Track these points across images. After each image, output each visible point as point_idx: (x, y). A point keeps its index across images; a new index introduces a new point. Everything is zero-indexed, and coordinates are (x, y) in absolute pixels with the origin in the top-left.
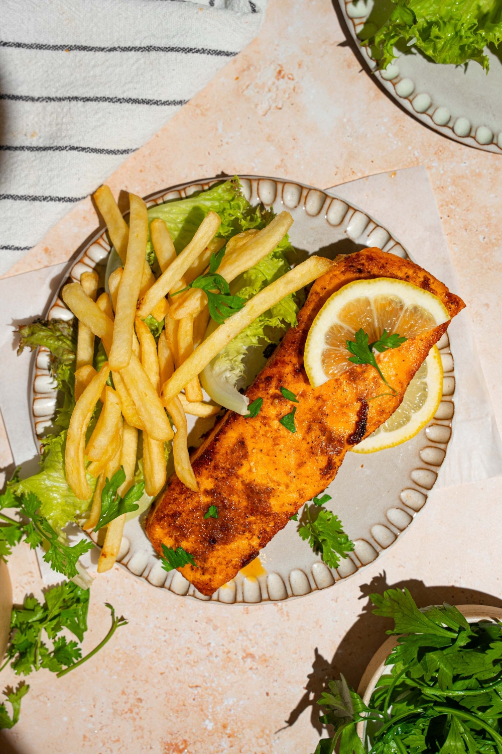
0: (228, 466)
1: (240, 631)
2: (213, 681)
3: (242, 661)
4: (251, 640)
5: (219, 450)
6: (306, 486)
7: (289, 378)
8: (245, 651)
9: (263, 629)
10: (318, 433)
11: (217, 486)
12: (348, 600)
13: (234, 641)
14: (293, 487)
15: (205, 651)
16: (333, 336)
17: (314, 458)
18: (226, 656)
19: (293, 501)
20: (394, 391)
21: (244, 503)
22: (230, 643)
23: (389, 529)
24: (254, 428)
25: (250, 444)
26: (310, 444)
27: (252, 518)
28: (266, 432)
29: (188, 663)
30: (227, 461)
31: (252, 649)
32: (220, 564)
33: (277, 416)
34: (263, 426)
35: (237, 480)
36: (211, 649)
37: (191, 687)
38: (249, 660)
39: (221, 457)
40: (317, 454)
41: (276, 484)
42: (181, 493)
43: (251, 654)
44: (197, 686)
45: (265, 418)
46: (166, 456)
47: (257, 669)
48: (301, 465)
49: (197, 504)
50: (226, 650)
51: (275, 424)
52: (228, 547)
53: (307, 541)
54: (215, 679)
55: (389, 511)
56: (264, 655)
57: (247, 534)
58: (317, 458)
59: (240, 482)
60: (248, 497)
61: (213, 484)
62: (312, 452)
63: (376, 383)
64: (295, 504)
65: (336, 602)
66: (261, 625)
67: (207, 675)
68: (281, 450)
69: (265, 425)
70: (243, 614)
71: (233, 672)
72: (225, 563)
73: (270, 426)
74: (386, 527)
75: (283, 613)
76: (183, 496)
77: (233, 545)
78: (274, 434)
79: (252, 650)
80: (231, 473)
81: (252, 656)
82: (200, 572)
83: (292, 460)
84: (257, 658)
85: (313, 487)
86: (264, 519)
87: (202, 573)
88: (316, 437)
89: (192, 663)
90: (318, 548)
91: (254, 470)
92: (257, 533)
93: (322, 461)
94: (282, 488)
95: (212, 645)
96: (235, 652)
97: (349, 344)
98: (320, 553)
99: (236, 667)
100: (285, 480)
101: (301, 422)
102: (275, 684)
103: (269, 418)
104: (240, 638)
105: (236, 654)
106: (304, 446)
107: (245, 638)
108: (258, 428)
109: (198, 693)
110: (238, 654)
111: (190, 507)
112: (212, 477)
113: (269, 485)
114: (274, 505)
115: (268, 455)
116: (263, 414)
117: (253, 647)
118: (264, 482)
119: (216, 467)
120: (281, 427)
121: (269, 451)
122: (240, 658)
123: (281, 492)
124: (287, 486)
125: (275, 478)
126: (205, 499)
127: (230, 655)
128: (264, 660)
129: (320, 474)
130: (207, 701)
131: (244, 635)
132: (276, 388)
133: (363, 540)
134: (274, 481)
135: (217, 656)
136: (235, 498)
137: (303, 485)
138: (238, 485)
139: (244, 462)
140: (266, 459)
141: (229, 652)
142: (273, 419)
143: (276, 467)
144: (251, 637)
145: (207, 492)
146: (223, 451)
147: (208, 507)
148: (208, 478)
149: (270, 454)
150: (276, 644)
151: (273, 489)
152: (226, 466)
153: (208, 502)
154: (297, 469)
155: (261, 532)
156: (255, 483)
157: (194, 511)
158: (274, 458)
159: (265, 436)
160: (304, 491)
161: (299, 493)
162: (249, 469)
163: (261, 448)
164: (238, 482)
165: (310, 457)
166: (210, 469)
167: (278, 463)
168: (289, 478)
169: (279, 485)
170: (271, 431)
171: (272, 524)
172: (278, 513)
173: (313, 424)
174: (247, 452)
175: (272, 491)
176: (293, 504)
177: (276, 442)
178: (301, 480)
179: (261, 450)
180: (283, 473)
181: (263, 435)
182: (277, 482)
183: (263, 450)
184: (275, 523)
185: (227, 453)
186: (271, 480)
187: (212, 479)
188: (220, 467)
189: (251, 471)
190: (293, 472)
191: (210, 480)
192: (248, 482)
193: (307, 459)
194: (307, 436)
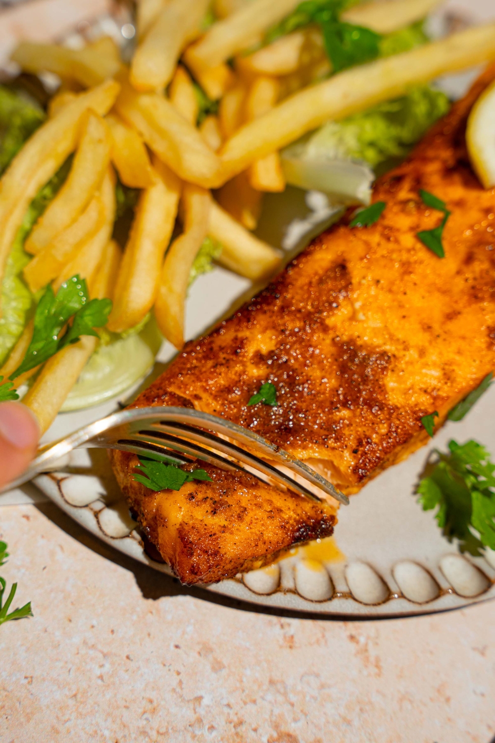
0: (309, 307)
1: (272, 682)
4: (292, 705)
5: (296, 280)
6: (458, 358)
7: (435, 179)
8: (276, 727)
9: (323, 686)
13: (254, 702)
14: (433, 356)
18: (233, 730)
19: (430, 385)
21: (332, 383)
22: (245, 703)
24: (367, 244)
25: (356, 270)
26: (471, 282)
27: (345, 413)
28: (392, 252)
30: (309, 298)
31: (293, 725)
32: (258, 506)
33: (412, 229)
34: (383, 242)
35: (321, 335)
39: (299, 291)
40: (482, 299)
41: (401, 347)
42: (206, 357)
43: (289, 735)
45: (389, 229)
48: (451, 316)
49: (236, 379)
50: (235, 719)
51: (408, 240)
53: (432, 512)
59: (328, 341)
60: (344, 368)
61: (274, 342)
62: (475, 295)
64: (435, 390)
66: (317, 676)
68: (415, 284)
69: (388, 239)
70: (281, 647)
72: (268, 509)
73: (397, 241)
76: (210, 363)
78: (405, 256)
82: (207, 506)
86: (369, 415)
87: (210, 509)
88: (482, 271)
91: (361, 316)
92: (352, 444)
93: (493, 314)
94: (413, 354)
96: (254, 726)
100: (419, 338)
101: (453, 245)
103: (398, 230)
104: (270, 697)
105: (255, 730)
106: (460, 284)
107: (280, 698)
108: (374, 244)
110: (260, 731)
112: (274, 327)
113: (387, 348)
114: (393, 390)
115: (390, 291)
116: (386, 223)
117: (295, 720)
119: (284, 309)
120: (419, 246)
121: (392, 283)
123: (409, 363)
124: (422, 353)
125: (400, 335)
126: (255, 372)
127: (242, 729)
129: (488, 336)
131: (278, 691)
132: (411, 191)
134: (398, 340)
136: (315, 373)
137: (452, 356)
138: (323, 346)
139: (343, 299)
140: (385, 299)
141: (241, 723)
142: (405, 232)
143: (404, 314)
144: (293, 698)
145: (260, 358)
146: (302, 281)
147: (257, 385)
148: (264, 331)
149: (395, 288)
151: (394, 356)
152: (305, 307)
153: (259, 376)
154: (443, 323)
155: (360, 443)
156: (359, 342)
157: (229, 390)
158: (400, 297)
159: (388, 258)
160: (455, 367)
161: (443, 369)
162: (350, 314)
163: (377, 278)
164: (324, 339)
165: (469, 303)
166: (273, 312)
167: (407, 306)
168: (427, 336)
169: (406, 349)
170: (400, 251)
171: (384, 430)
172: (399, 406)
173: (476, 250)
174: (351, 283)
175: (392, 359)
176: (429, 390)
177: (407, 268)
178: (450, 343)
179: (378, 282)
180: (417, 326)
181: (383, 256)
182: (404, 342)
183: (382, 282)
184: (390, 426)
185: (310, 284)
186: (392, 338)
187: (273, 331)
188: (293, 308)
189: (353, 318)
190: (436, 327)
191: (269, 333)
192: (345, 338)
193: (465, 307)
194: (465, 269)
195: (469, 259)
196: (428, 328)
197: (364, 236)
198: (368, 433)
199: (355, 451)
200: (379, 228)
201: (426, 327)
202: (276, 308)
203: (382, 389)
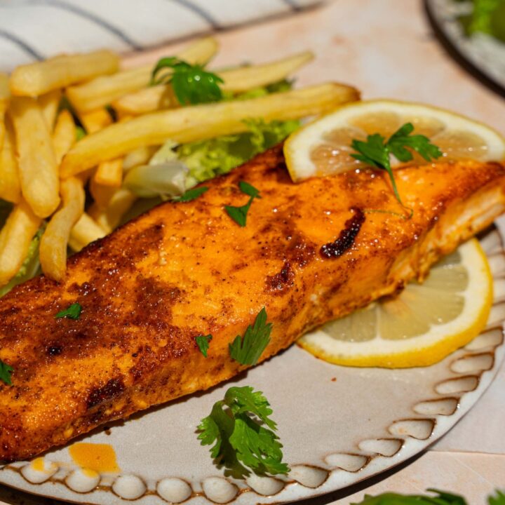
0: (124, 254)
6: (237, 298)
7: (257, 176)
10: (279, 235)
11: (96, 279)
14: (216, 293)
16: (336, 137)
17: (263, 261)
19: (209, 315)
20: (409, 217)
21: (130, 307)
23: (357, 455)
24: (183, 213)
26: (262, 245)
28: (201, 219)
32: (53, 384)
33: (223, 205)
34: (197, 213)
35: (129, 274)
39: (118, 243)
40: (268, 257)
41: (191, 285)
45: (204, 203)
46: (32, 247)
48: (238, 267)
49: (52, 300)
51: (217, 212)
52: (77, 362)
53: (208, 447)
55: (365, 442)
57: (116, 350)
58: (268, 261)
60: (140, 298)
61: (90, 277)
62: (262, 254)
63: (385, 198)
64: (212, 319)
68: (213, 242)
69: (201, 211)
72: (62, 384)
73: (208, 213)
74: (353, 455)
77: (86, 362)
78: (211, 223)
80: (125, 264)
82: (12, 394)
83: (227, 259)
85: (248, 301)
86: (153, 332)
87: (14, 395)
88: (274, 238)
90: (225, 457)
91: (163, 261)
92: (134, 349)
93: (275, 268)
94: (200, 291)
97: (356, 144)
98: (224, 468)
100: (207, 280)
103: (211, 205)
106: (254, 245)
108: (188, 214)
111: (40, 302)
112: (92, 266)
113: (180, 285)
114: (177, 316)
115: (192, 246)
116: (202, 200)
118: (173, 280)
119: (103, 256)
120: (224, 216)
121: (195, 240)
123: (196, 297)
124: (207, 290)
125: (192, 277)
126: (68, 297)
129: (267, 282)
132: (233, 182)
133: (307, 466)
134: (190, 280)
136: (118, 300)
137: (232, 295)
138: (130, 280)
139: (152, 252)
140: (188, 251)
142: (216, 207)
143: (199, 262)
145: (75, 287)
147: (68, 305)
148: (84, 269)
149: (197, 244)
151: (184, 291)
152: (121, 254)
153: (71, 300)
154: (231, 271)
155: (140, 349)
156: (157, 280)
157: (43, 308)
158: (199, 250)
159: (198, 223)
160: (233, 304)
161: (223, 304)
162: (156, 260)
163: (184, 236)
164: (130, 277)
165: (257, 259)
166: (94, 257)
167: (204, 257)
168: (214, 279)
169: (195, 287)
170: (208, 219)
171: (163, 343)
172: (180, 327)
173: (274, 224)
174: (161, 239)
175: (182, 293)
176: (208, 319)
177: (210, 230)
178: (232, 285)
179: (184, 238)
180: (209, 271)
181: (193, 222)
182: (194, 282)
183: (188, 239)
184: (169, 342)
185: (129, 238)
186: (185, 279)
187: (91, 270)
188: (110, 254)
189: (157, 264)
190: (224, 274)
191: (88, 271)
192: (147, 277)
193: (252, 261)
194: (260, 236)
195: (266, 229)
196: (217, 273)
197: (183, 208)
198: (149, 345)
199: (134, 355)
200: (197, 204)
201: (214, 272)
202: (97, 255)
203: (168, 313)
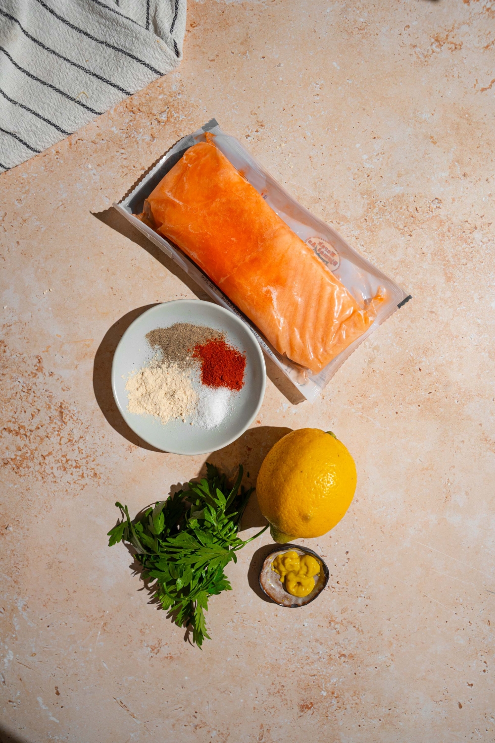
2: (323, 671)
3: (339, 659)
12: (396, 619)
15: (317, 657)
29: (308, 664)
36: (320, 655)
37: (311, 676)
38: (343, 658)
44: (315, 675)
47: (348, 661)
54: (325, 670)
56: (351, 654)
65: (389, 620)
67: (319, 668)
71: (334, 665)
75: (359, 631)
79: (344, 653)
81: (344, 655)
84: (347, 656)
89: (310, 663)
95: (321, 653)
99: (335, 662)
102: (359, 668)
109: (316, 678)
122: (337, 657)
128: (351, 656)
130: (321, 682)
135: (324, 658)
150: (357, 647)
